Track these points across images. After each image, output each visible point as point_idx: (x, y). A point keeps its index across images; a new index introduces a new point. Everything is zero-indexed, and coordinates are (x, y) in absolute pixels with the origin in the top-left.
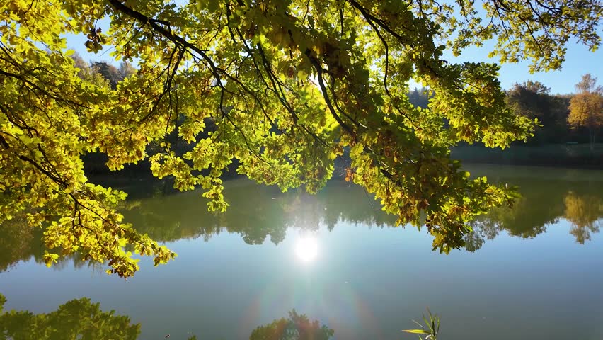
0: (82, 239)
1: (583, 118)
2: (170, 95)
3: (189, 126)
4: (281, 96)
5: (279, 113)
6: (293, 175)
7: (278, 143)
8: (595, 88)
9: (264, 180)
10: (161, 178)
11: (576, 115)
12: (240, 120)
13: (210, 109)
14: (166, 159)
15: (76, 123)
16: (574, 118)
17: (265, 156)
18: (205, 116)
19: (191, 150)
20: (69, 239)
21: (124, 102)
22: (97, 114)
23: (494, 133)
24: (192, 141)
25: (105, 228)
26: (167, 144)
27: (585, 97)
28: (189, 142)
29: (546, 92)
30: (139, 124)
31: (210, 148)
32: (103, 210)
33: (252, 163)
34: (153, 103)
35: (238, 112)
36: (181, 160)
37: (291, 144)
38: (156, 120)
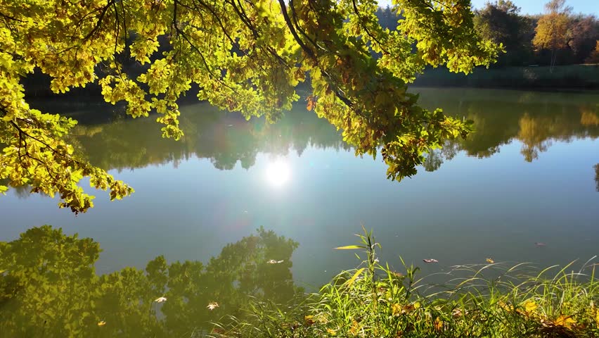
0: (31, 170)
1: (547, 41)
2: (115, 8)
3: (142, 45)
4: (241, 11)
5: (240, 31)
6: (257, 102)
7: (239, 65)
8: (563, 8)
9: (227, 106)
10: (113, 103)
11: (541, 37)
12: (196, 38)
13: (164, 26)
14: (118, 83)
15: (10, 40)
16: (538, 40)
17: (227, 80)
18: (158, 34)
19: (145, 72)
20: (16, 170)
21: (63, 16)
22: (32, 29)
23: (459, 57)
24: (146, 63)
25: (55, 159)
26: (117, 65)
27: (553, 18)
28: (143, 64)
29: (516, 12)
30: (84, 41)
31: (166, 70)
32: (52, 140)
33: (213, 87)
34: (97, 17)
35: (194, 29)
36: (134, 83)
37: (253, 67)
38: (103, 37)
